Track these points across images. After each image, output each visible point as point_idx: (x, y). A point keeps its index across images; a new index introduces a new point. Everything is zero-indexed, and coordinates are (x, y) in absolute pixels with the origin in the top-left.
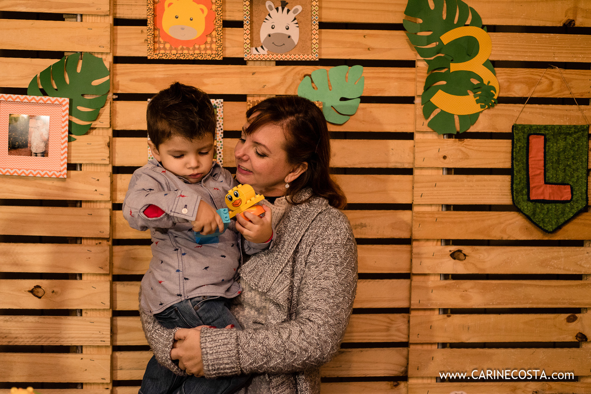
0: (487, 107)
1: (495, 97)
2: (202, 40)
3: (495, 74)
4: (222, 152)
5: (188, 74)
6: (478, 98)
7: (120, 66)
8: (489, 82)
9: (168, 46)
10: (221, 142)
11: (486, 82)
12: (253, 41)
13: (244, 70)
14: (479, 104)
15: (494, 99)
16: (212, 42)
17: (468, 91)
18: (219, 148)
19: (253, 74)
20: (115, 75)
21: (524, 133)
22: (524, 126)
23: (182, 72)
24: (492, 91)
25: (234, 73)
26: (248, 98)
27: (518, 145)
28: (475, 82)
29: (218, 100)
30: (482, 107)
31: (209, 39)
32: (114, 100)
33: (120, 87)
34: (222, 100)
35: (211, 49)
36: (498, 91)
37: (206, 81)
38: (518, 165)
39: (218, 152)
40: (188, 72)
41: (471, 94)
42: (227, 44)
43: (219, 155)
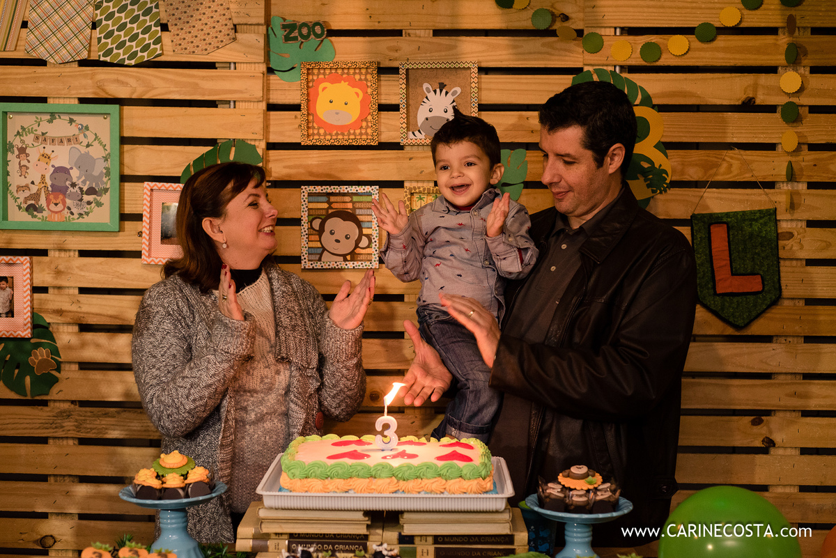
0: (658, 191)
1: (668, 181)
2: (357, 124)
3: (667, 156)
4: (377, 241)
5: (343, 160)
6: (649, 182)
7: (273, 154)
8: (660, 165)
9: (322, 131)
10: (376, 230)
11: (657, 166)
12: (410, 125)
13: (400, 155)
14: (650, 189)
15: (666, 184)
16: (367, 127)
17: (638, 175)
18: (374, 237)
19: (410, 159)
20: (268, 161)
21: (704, 222)
22: (703, 216)
23: (336, 158)
24: (664, 175)
25: (390, 159)
26: (406, 184)
27: (698, 236)
28: (646, 165)
29: (373, 187)
30: (653, 192)
31: (364, 124)
32: (268, 187)
33: (273, 174)
34: (377, 187)
35: (367, 134)
36: (670, 175)
37: (361, 167)
38: (700, 257)
39: (373, 241)
40: (344, 158)
41: (642, 179)
42: (383, 129)
43: (375, 243)
